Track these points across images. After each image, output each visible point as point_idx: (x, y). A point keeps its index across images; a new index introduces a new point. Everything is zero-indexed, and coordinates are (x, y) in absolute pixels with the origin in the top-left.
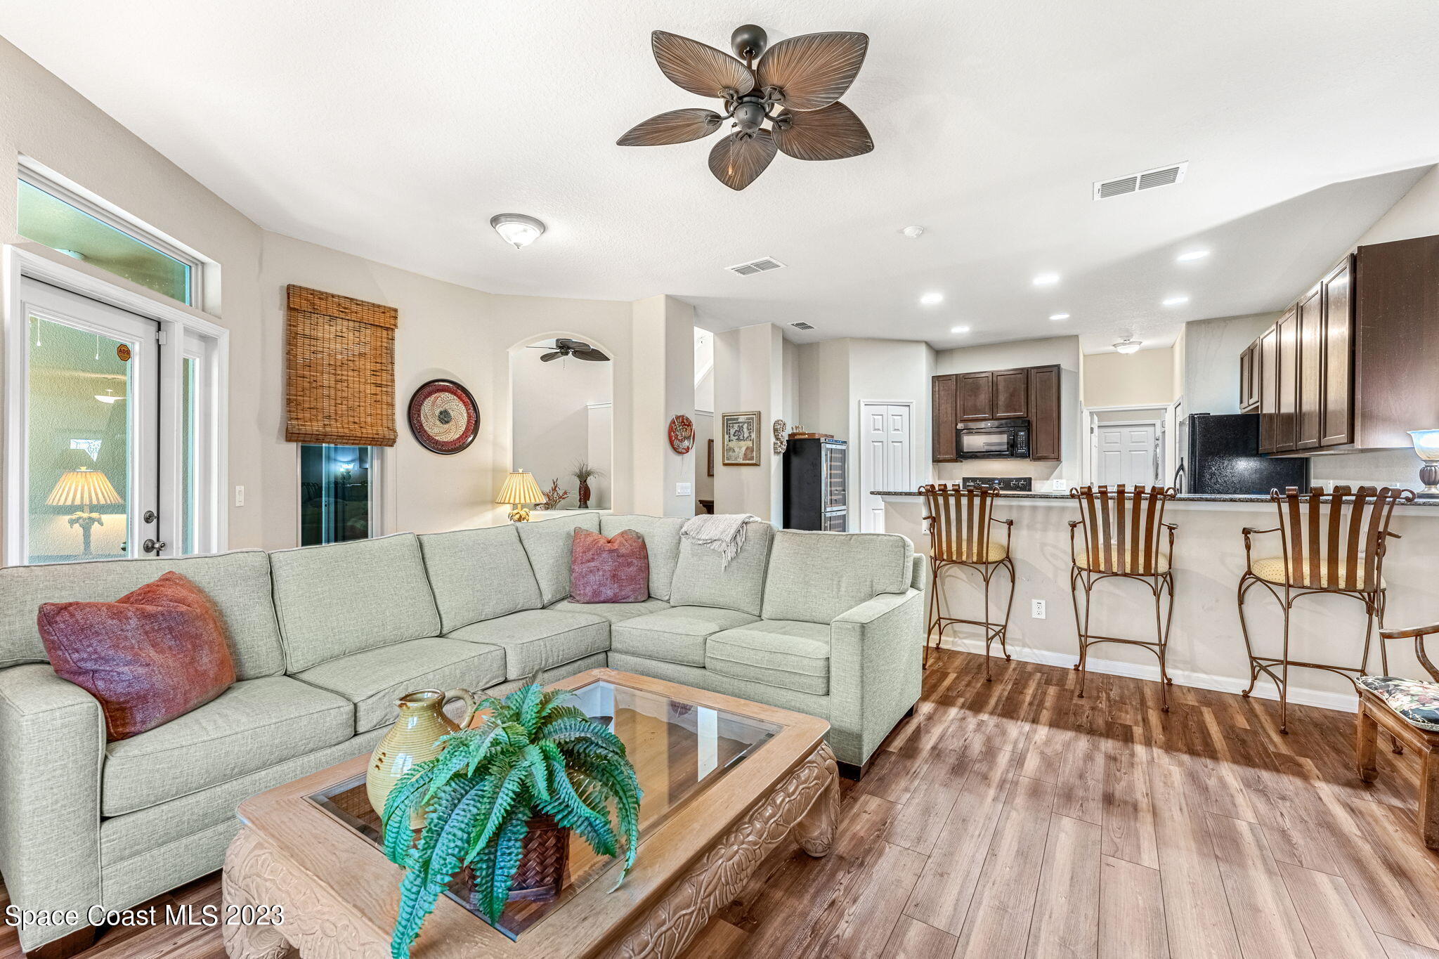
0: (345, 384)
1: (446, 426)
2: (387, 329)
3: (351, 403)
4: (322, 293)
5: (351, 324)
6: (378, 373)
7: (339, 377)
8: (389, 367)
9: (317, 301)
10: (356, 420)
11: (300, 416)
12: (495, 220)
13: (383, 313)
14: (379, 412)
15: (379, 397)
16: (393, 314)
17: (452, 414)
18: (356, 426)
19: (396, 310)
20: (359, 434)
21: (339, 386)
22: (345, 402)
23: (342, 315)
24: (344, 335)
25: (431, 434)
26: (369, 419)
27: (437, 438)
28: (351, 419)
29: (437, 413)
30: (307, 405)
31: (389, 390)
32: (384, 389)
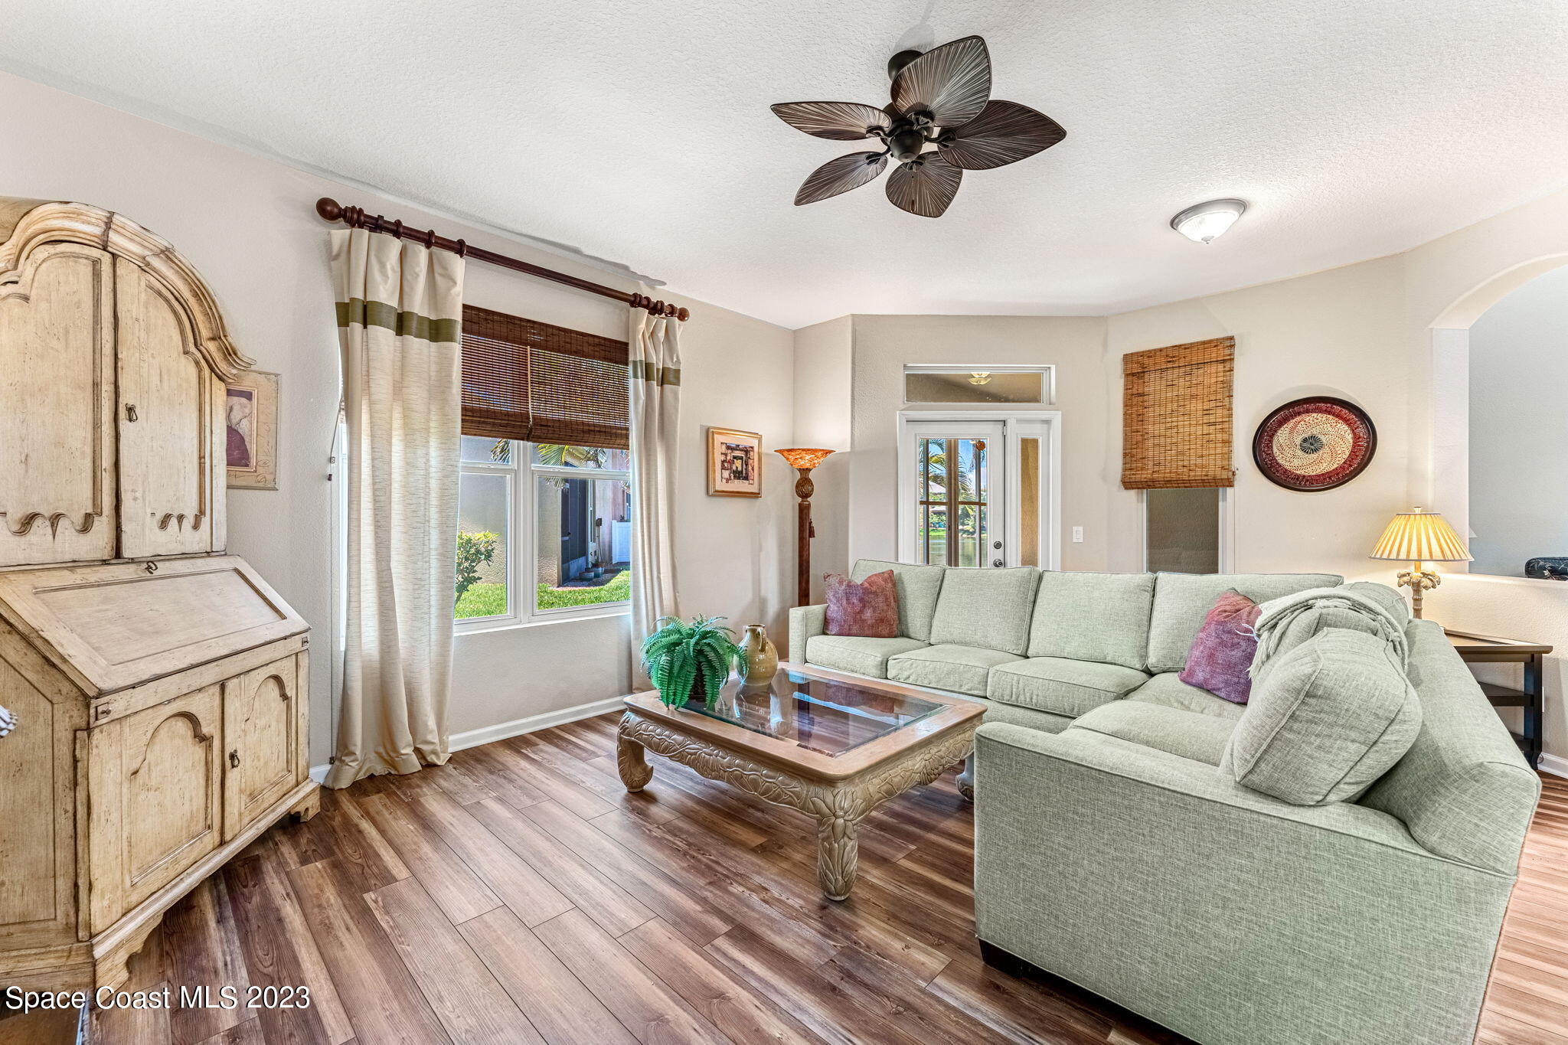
0: (1175, 430)
1: (1314, 456)
2: (1224, 361)
3: (1180, 448)
4: (1150, 351)
5: (1182, 370)
6: (1211, 412)
7: (1169, 425)
8: (1226, 403)
9: (1146, 361)
10: (1186, 463)
11: (1134, 466)
12: (1174, 223)
13: (1215, 346)
14: (1212, 452)
15: (1212, 437)
16: (1228, 343)
17: (1323, 439)
18: (1185, 469)
19: (1232, 338)
20: (1186, 478)
21: (1168, 433)
22: (1174, 448)
23: (1170, 365)
24: (1174, 383)
25: (1288, 468)
26: (1199, 461)
27: (1298, 472)
28: (1180, 463)
29: (1298, 441)
30: (1139, 456)
31: (1226, 425)
32: (1218, 427)
